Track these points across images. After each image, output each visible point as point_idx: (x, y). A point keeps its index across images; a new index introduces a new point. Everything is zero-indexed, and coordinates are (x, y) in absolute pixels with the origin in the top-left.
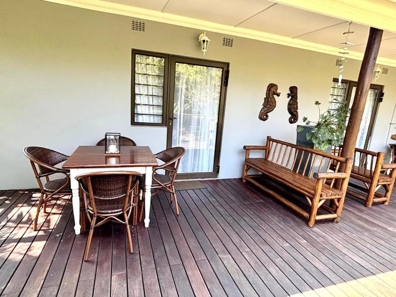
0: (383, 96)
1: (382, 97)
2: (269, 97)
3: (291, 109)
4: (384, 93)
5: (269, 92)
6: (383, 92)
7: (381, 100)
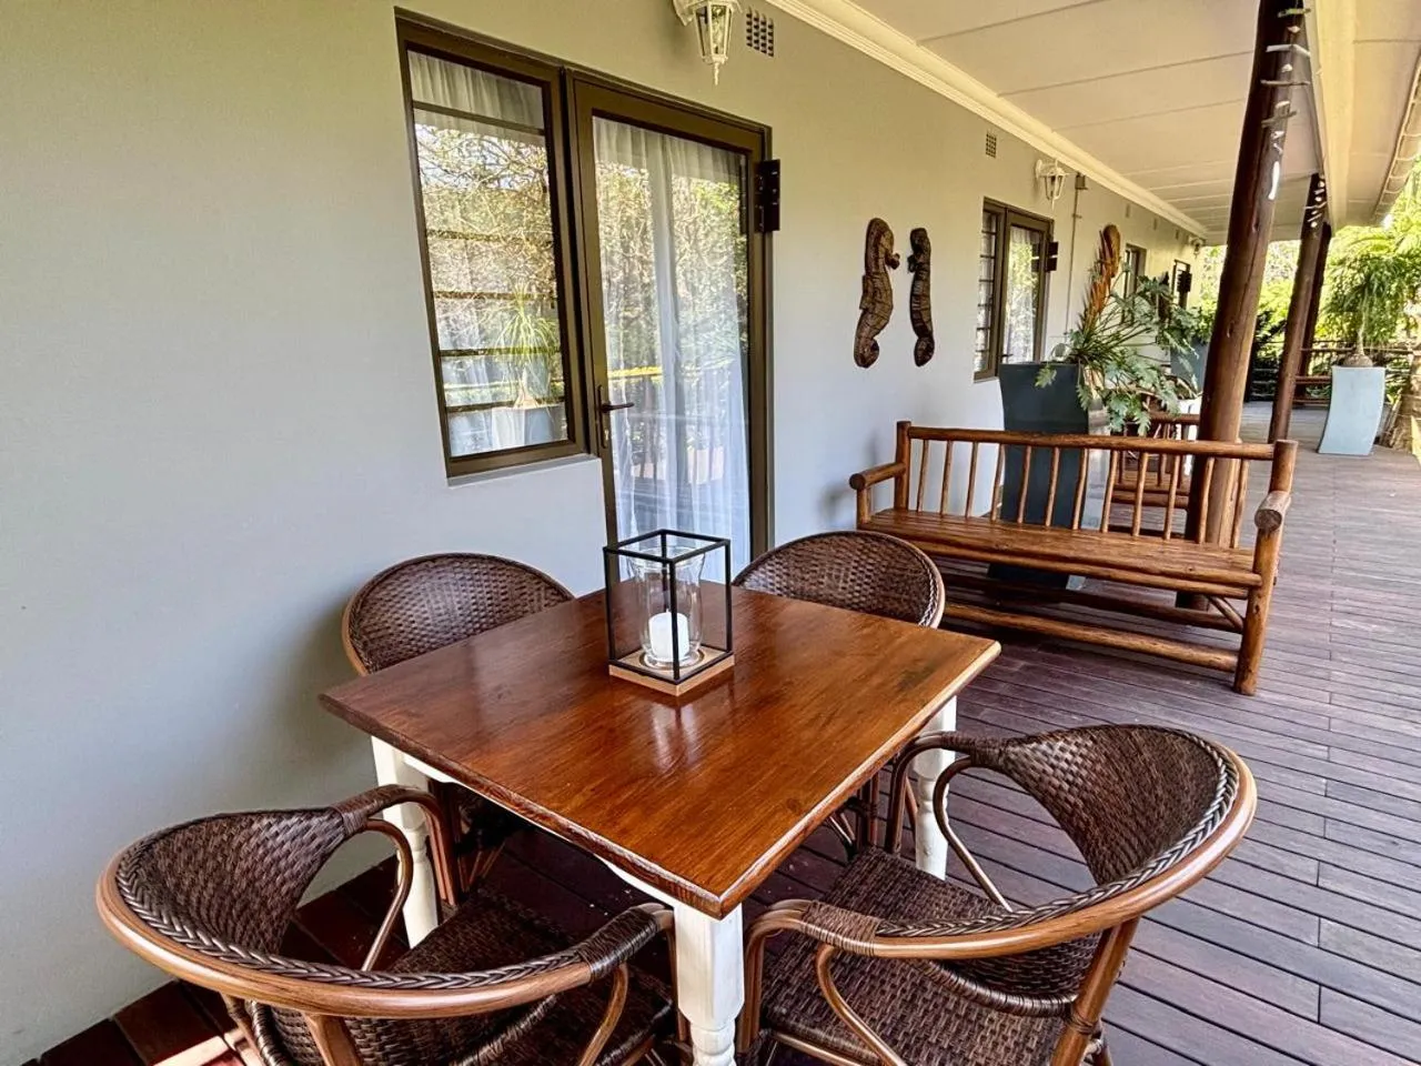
0: (1056, 253)
1: (1054, 257)
2: (877, 273)
3: (921, 315)
4: (1056, 244)
5: (877, 252)
6: (1055, 240)
7: (1052, 265)
